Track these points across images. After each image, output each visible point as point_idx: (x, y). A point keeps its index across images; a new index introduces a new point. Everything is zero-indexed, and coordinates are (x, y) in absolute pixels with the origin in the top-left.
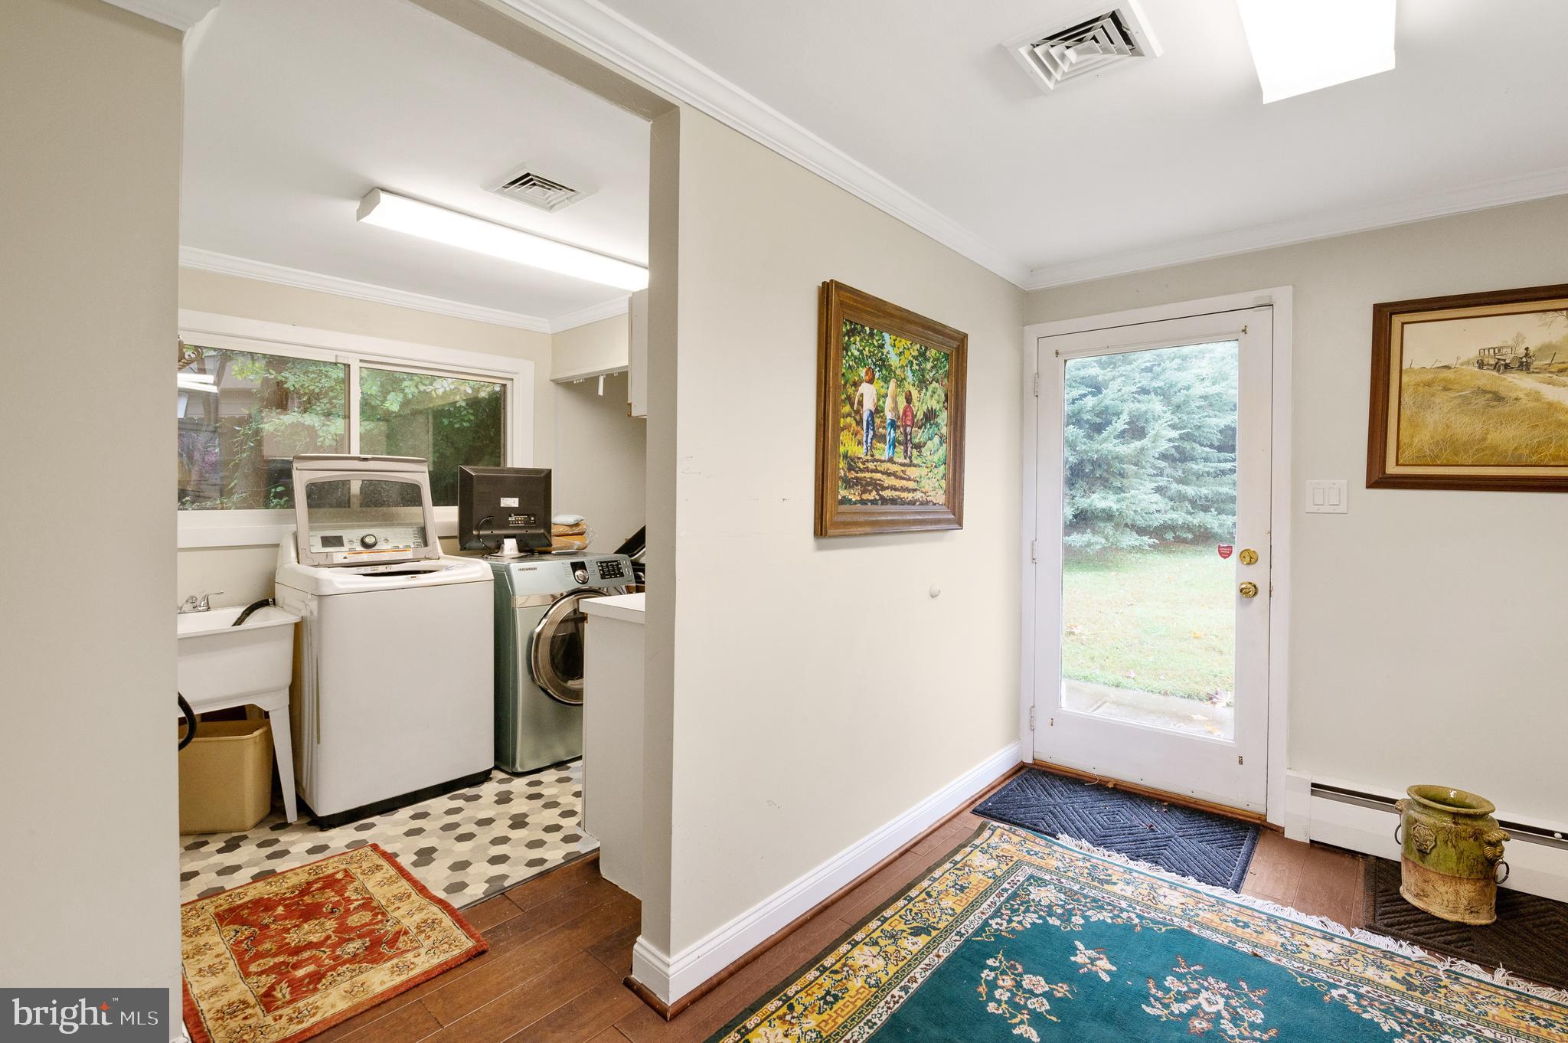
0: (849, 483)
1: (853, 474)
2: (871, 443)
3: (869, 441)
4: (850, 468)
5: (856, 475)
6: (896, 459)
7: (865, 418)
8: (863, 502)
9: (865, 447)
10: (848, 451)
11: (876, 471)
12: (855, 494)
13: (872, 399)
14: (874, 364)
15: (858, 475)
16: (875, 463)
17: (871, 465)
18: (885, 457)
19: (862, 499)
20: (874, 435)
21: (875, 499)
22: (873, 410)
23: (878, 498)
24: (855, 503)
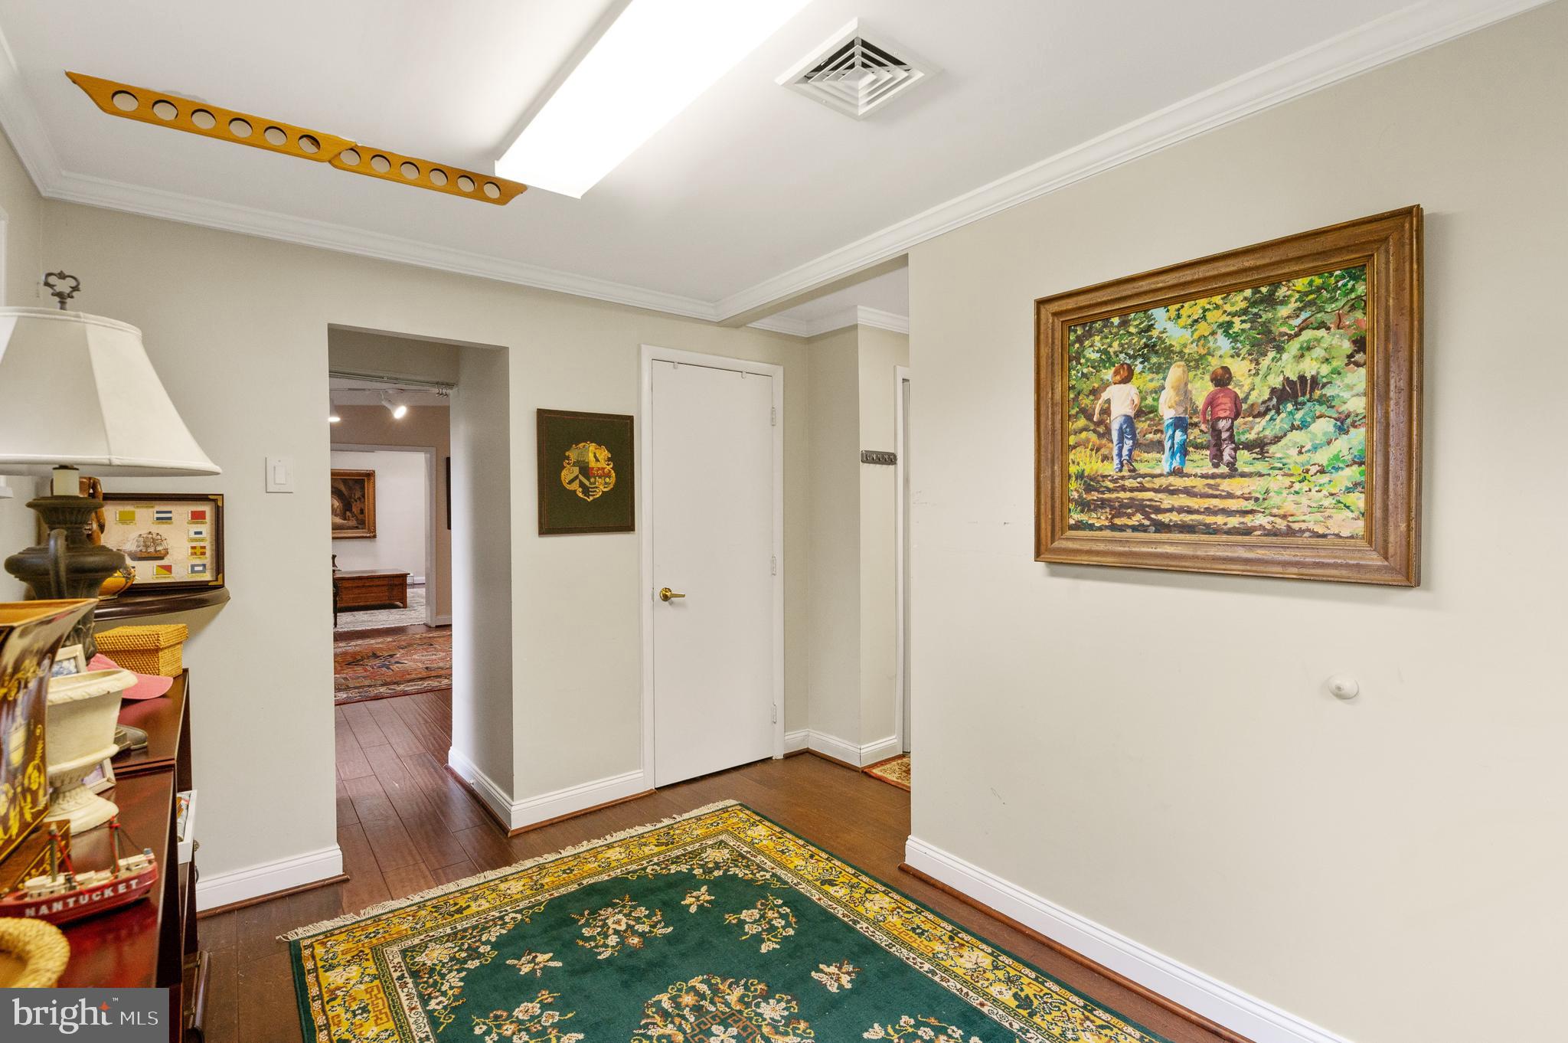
0: (1085, 506)
1: (1095, 495)
2: (1130, 455)
3: (1125, 452)
4: (1089, 489)
5: (1101, 496)
6: (1189, 468)
7: (1115, 427)
8: (1113, 527)
9: (1116, 461)
10: (1084, 470)
11: (1142, 489)
12: (1099, 518)
13: (1129, 402)
14: (1130, 357)
15: (1104, 496)
16: (1139, 480)
17: (1129, 483)
18: (1165, 467)
19: (1113, 524)
20: (1136, 445)
21: (1142, 525)
22: (1132, 415)
23: (1147, 523)
24: (1100, 529)
